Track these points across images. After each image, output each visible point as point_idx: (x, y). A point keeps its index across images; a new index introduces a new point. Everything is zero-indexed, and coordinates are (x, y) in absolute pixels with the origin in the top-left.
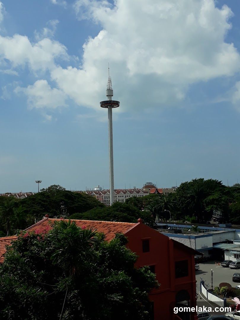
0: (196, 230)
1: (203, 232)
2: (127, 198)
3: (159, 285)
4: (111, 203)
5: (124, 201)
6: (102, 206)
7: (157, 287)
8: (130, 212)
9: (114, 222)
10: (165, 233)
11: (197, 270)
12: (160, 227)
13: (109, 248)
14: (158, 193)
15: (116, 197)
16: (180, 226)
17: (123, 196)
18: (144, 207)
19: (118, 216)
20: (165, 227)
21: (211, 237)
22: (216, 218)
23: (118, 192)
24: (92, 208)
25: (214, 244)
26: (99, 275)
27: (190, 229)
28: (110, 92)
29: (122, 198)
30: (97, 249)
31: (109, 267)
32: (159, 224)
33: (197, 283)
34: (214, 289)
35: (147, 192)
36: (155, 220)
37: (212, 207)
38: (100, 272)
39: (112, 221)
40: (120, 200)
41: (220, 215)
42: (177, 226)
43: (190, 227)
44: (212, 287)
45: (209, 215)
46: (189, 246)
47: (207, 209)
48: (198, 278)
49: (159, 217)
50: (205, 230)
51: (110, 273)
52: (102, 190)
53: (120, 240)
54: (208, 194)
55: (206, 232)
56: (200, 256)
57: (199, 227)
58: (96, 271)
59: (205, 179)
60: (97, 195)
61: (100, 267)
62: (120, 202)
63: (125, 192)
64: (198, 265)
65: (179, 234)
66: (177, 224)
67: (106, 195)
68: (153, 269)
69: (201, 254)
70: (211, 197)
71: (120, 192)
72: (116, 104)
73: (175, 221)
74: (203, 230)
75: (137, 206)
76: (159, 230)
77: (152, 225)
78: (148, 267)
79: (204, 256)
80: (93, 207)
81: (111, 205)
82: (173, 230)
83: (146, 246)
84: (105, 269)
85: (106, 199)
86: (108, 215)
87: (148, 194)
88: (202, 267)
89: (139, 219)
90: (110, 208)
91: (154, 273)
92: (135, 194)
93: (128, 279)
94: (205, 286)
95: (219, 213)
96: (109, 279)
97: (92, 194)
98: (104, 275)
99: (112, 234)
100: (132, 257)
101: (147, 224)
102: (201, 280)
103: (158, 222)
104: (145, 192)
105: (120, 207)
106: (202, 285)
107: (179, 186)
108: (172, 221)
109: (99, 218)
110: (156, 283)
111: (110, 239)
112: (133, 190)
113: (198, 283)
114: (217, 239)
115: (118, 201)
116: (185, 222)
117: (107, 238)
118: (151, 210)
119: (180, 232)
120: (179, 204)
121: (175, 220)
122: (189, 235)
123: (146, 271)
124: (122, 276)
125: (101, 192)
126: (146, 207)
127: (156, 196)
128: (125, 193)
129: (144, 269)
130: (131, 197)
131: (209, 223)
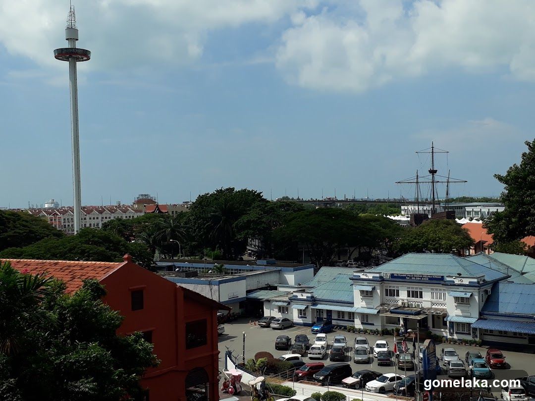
0: (220, 271)
1: (232, 273)
2: (105, 221)
3: (158, 361)
4: (75, 230)
5: (100, 226)
6: (59, 235)
7: (155, 365)
8: (111, 245)
9: (81, 262)
10: (170, 277)
11: (221, 334)
12: (161, 268)
13: (72, 305)
14: (160, 212)
15: (85, 219)
16: (195, 265)
17: (97, 218)
18: (134, 236)
19: (88, 252)
20: (170, 269)
21: (244, 281)
22: (252, 251)
23: (88, 210)
24: (40, 239)
25: (248, 292)
26: (52, 350)
27: (211, 269)
28: (72, 34)
29: (96, 221)
30: (50, 308)
31: (72, 337)
32: (160, 264)
33: (220, 356)
34: (246, 363)
35: (141, 212)
36: (153, 257)
37: (247, 234)
38: (56, 346)
39: (78, 260)
40: (92, 225)
41: (258, 247)
42: (190, 265)
43: (211, 266)
44: (244, 359)
45: (242, 247)
46: (209, 296)
47: (239, 237)
48: (222, 347)
49: (162, 252)
50: (235, 270)
51: (75, 347)
52: (60, 207)
53: (92, 290)
54: (243, 213)
55: (236, 273)
56: (226, 312)
57: (226, 266)
58: (48, 345)
59: (237, 189)
60: (49, 216)
61: (56, 338)
62: (92, 227)
63: (101, 211)
64: (222, 326)
65: (193, 278)
66: (189, 262)
67: (66, 216)
68: (148, 337)
69: (229, 309)
70: (245, 218)
71: (92, 211)
72: (84, 55)
73: (186, 258)
74: (232, 270)
75: (123, 235)
76: (161, 273)
77: (148, 266)
78: (140, 333)
79: (232, 312)
80: (43, 238)
81: (76, 233)
82: (183, 272)
83: (137, 299)
84: (65, 340)
85: (67, 224)
86: (70, 250)
87: (143, 214)
88: (228, 329)
89: (126, 256)
90: (73, 238)
91: (150, 342)
92: (119, 214)
93: (106, 354)
94: (233, 359)
95: (257, 242)
96: (73, 357)
97: (41, 215)
98: (62, 350)
99: (78, 282)
100: (113, 319)
101: (139, 264)
102: (227, 350)
103: (158, 259)
104: (136, 211)
105: (93, 237)
106: (228, 358)
107: (194, 201)
108: (183, 258)
109: (54, 256)
110: (154, 359)
111: (74, 290)
112: (116, 207)
113: (222, 356)
114: (253, 283)
115: (88, 225)
116: (203, 259)
117: (68, 289)
118: (148, 242)
119: (195, 274)
120: (195, 230)
121: (188, 256)
122: (209, 279)
123: (136, 341)
124: (94, 350)
125: (58, 211)
126: (139, 236)
127: (155, 217)
128: (101, 212)
129: (133, 337)
130: (112, 218)
131: (242, 259)
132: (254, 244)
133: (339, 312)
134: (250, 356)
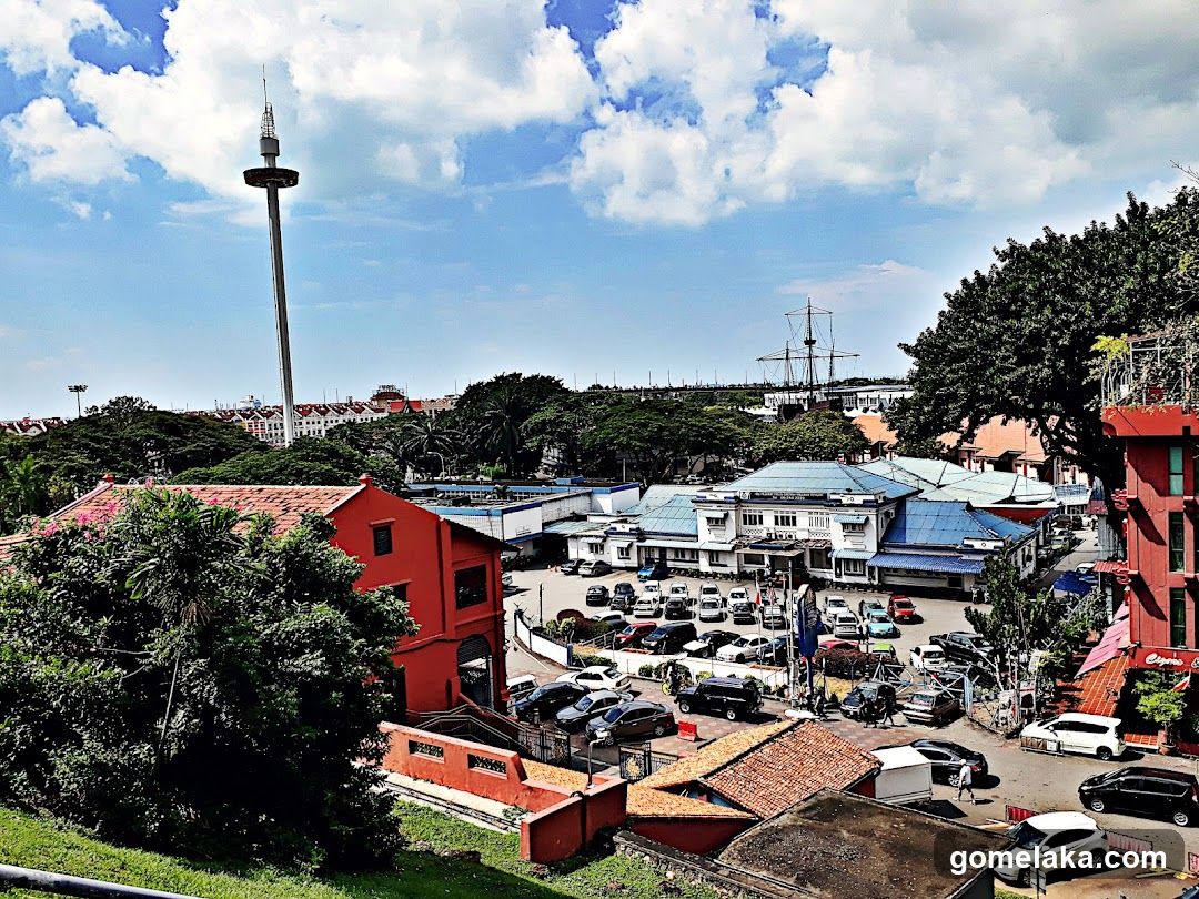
0: (503, 494)
1: (521, 498)
2: (330, 426)
3: (416, 627)
4: (287, 440)
5: (323, 433)
6: (263, 448)
7: (413, 633)
8: (341, 461)
9: (297, 487)
10: (430, 506)
11: (507, 587)
12: (417, 494)
13: (284, 550)
14: (411, 411)
15: (301, 423)
16: (465, 487)
17: (319, 422)
18: (375, 448)
19: (307, 472)
20: (429, 493)
21: (538, 510)
22: (549, 465)
23: (305, 411)
24: (234, 455)
25: (545, 525)
26: (261, 616)
27: (489, 493)
28: (270, 146)
29: (317, 427)
30: (255, 555)
31: (288, 596)
32: (414, 488)
33: (506, 617)
34: (544, 626)
35: (382, 411)
36: (404, 477)
37: (542, 440)
38: (265, 609)
39: (293, 484)
40: (311, 432)
41: (558, 459)
42: (459, 488)
43: (490, 488)
44: (541, 620)
45: (534, 459)
46: (488, 533)
47: (530, 444)
48: (509, 604)
49: (416, 470)
50: (525, 493)
51: (293, 610)
52: (262, 406)
53: (315, 528)
54: (534, 409)
55: (525, 498)
56: (513, 555)
57: (511, 488)
58: (253, 608)
59: (526, 375)
60: (246, 421)
61: (265, 598)
62: (311, 436)
63: (323, 410)
64: (509, 574)
65: (463, 507)
66: (457, 482)
67: (272, 420)
68: (400, 592)
69: (518, 551)
70: (536, 418)
71: (310, 411)
72: (290, 178)
73: (453, 478)
74: (520, 493)
75: (358, 447)
76: (416, 500)
77: (397, 490)
78: (388, 587)
79: (522, 553)
80: (239, 452)
81: (287, 445)
82: (449, 498)
83: (383, 541)
84: (277, 601)
85: (274, 432)
86: (280, 471)
87: (386, 414)
88: (517, 578)
89: (363, 477)
90: (284, 451)
91: (404, 600)
92: (349, 416)
93: (339, 617)
94: (526, 620)
95: (555, 452)
96: (290, 625)
97: (234, 419)
98: (274, 617)
99: (294, 516)
100: (347, 568)
101: (383, 488)
102: (516, 608)
103: (412, 481)
104: (376, 411)
105: (314, 449)
106: (518, 620)
107: (462, 393)
108: (447, 478)
109: (256, 479)
110: (410, 623)
111: (288, 531)
112: (346, 405)
113: (509, 617)
114: (551, 512)
115: (305, 433)
116: (478, 479)
117: (279, 527)
118: (395, 455)
119: (466, 501)
120: (465, 437)
121: (455, 475)
122: (488, 507)
123: (383, 599)
124: (323, 612)
125: (259, 412)
126: (381, 447)
127: (406, 418)
128: (324, 414)
129: (378, 594)
130: (341, 422)
131: (534, 477)
132: (552, 455)
133: (676, 550)
134: (551, 615)
